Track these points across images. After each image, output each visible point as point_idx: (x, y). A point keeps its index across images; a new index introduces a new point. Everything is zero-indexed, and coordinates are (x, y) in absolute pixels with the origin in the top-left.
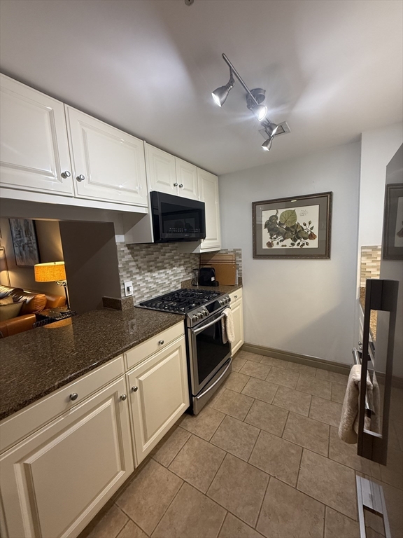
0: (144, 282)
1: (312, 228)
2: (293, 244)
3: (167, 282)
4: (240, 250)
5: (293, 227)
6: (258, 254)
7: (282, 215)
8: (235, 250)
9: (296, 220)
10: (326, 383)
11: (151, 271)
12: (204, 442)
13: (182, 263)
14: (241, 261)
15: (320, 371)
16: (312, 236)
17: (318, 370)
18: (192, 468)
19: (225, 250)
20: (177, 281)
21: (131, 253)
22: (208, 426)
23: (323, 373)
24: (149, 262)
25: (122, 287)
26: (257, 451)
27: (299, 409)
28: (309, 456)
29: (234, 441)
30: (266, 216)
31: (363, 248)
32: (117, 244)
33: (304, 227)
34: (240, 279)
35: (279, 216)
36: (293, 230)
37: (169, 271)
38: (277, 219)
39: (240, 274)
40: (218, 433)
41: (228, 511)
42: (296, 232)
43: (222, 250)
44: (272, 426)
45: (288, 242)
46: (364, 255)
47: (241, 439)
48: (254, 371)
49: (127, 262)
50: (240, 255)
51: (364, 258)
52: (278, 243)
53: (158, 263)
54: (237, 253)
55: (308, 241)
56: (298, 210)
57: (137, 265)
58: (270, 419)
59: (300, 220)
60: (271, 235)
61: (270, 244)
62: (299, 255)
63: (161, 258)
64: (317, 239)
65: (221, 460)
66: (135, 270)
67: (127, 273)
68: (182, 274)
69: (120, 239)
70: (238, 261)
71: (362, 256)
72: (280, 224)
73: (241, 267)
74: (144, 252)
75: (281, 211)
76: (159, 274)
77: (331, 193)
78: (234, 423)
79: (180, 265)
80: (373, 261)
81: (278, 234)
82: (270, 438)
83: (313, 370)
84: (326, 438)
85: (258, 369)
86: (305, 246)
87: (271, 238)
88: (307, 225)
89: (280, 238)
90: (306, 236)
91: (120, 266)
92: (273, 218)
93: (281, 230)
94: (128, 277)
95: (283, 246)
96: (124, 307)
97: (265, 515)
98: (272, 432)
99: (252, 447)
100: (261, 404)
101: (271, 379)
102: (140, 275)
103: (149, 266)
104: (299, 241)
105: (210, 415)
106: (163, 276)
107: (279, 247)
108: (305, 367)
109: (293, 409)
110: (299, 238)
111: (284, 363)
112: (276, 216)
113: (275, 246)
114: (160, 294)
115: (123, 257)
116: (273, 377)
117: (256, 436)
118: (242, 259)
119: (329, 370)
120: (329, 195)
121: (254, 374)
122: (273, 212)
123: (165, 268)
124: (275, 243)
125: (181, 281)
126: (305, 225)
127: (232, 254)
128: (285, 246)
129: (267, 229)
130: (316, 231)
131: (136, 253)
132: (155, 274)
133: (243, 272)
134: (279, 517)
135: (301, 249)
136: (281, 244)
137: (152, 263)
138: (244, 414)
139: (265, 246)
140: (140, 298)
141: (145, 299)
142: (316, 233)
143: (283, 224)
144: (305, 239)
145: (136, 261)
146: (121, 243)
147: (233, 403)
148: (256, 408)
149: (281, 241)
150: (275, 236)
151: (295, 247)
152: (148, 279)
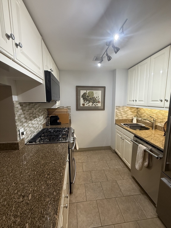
0: (28, 127)
1: (99, 99)
2: (92, 105)
3: (38, 125)
4: (70, 107)
5: (92, 98)
6: (78, 108)
7: (88, 93)
8: (67, 107)
9: (93, 95)
10: (106, 154)
11: (31, 120)
12: (84, 203)
13: (42, 114)
14: (70, 112)
15: (102, 151)
16: (99, 102)
17: (101, 151)
18: (89, 219)
19: (62, 107)
20: (41, 124)
21: (22, 109)
22: (81, 194)
23: (103, 151)
24: (30, 114)
25: (18, 133)
26: (105, 192)
27: (105, 167)
28: (119, 182)
29: (95, 193)
30: (82, 92)
31: (116, 106)
32: (14, 102)
33: (96, 98)
34: (70, 120)
35: (87, 93)
36: (92, 99)
37: (38, 119)
38: (87, 94)
39: (70, 118)
40: (87, 194)
41: (114, 225)
42: (94, 100)
43: (60, 107)
44: (103, 178)
45: (91, 104)
46: (117, 109)
47: (97, 191)
48: (82, 159)
49: (20, 115)
50: (70, 109)
51: (116, 110)
52: (87, 104)
53: (34, 114)
54: (68, 108)
55: (98, 103)
56: (94, 92)
57: (25, 117)
58: (100, 176)
59: (95, 96)
60: (84, 101)
61: (83, 105)
62: (95, 109)
63: (35, 111)
64: (101, 103)
65: (96, 205)
66: (24, 120)
67: (20, 122)
68: (43, 120)
69: (15, 98)
70: (69, 112)
71: (116, 109)
72: (88, 96)
73: (70, 114)
74: (27, 108)
75: (88, 91)
76: (34, 121)
77: (105, 87)
78: (90, 185)
79: (42, 115)
80: (119, 111)
81: (87, 100)
82: (105, 184)
83: (100, 151)
84: (118, 173)
85: (83, 158)
86: (97, 106)
87: (84, 102)
88: (97, 97)
89: (88, 102)
90: (97, 102)
91: (16, 118)
92: (85, 94)
93: (88, 99)
94: (21, 125)
95: (89, 105)
96: (21, 147)
97: (124, 214)
98: (104, 181)
99: (102, 191)
100: (93, 172)
101: (90, 160)
102: (27, 123)
103: (30, 117)
104: (94, 103)
105: (78, 188)
106: (36, 122)
107: (87, 106)
108: (97, 151)
109: (104, 168)
110: (95, 102)
111: (90, 152)
112: (86, 93)
113: (86, 105)
114: (35, 133)
115: (18, 111)
116: (90, 159)
117: (101, 186)
118: (71, 111)
119: (104, 150)
120: (104, 88)
121: (83, 161)
122: (85, 91)
123: (37, 117)
124: (86, 104)
125: (42, 124)
126: (97, 98)
127: (66, 108)
128: (90, 105)
129: (82, 98)
130: (100, 100)
131: (24, 108)
132: (33, 122)
133: (71, 117)
134: (127, 210)
135: (95, 107)
136: (88, 104)
137: (31, 115)
138: (91, 179)
139: (81, 105)
140: (27, 138)
141: (29, 138)
142: (100, 101)
143: (89, 97)
144: (97, 103)
145: (24, 114)
146: (16, 101)
147: (84, 177)
148: (93, 174)
149: (88, 103)
150: (86, 101)
151: (93, 106)
152: (30, 125)
